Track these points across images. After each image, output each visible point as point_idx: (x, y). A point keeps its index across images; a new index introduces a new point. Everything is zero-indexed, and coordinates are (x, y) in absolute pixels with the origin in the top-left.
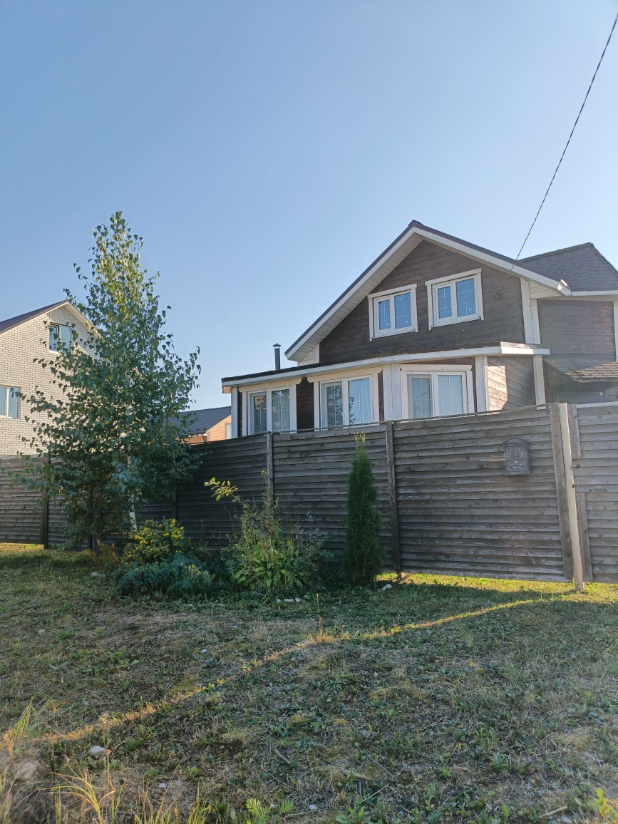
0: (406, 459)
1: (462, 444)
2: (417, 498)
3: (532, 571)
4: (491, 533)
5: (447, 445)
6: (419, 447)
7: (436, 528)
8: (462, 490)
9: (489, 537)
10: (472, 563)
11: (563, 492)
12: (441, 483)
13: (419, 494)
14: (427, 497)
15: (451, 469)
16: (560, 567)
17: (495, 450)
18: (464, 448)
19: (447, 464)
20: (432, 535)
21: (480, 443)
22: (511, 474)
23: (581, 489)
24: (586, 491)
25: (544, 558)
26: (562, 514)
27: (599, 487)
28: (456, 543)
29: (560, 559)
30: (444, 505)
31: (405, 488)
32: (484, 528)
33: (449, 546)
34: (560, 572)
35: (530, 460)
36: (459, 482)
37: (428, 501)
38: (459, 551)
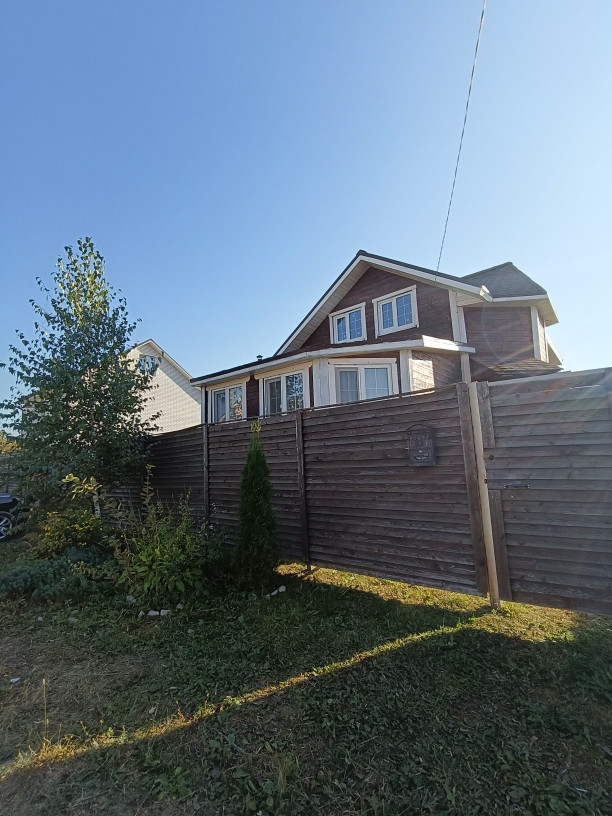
0: (315, 448)
1: (366, 431)
2: (323, 488)
3: (440, 578)
4: (396, 530)
5: (351, 433)
6: (325, 436)
7: (342, 522)
8: (366, 481)
9: (393, 535)
10: (376, 563)
11: (475, 487)
12: (346, 473)
13: (325, 485)
14: (333, 488)
15: (355, 458)
16: (471, 577)
17: (399, 438)
18: (368, 436)
19: (352, 453)
20: (338, 529)
21: (383, 430)
22: (415, 465)
23: (496, 486)
24: (501, 487)
25: (453, 564)
26: (473, 514)
27: (519, 483)
28: (360, 538)
29: (473, 568)
30: (350, 498)
31: (314, 478)
32: (388, 524)
33: (354, 542)
34: (471, 583)
35: (437, 449)
36: (363, 473)
37: (333, 492)
38: (363, 548)
